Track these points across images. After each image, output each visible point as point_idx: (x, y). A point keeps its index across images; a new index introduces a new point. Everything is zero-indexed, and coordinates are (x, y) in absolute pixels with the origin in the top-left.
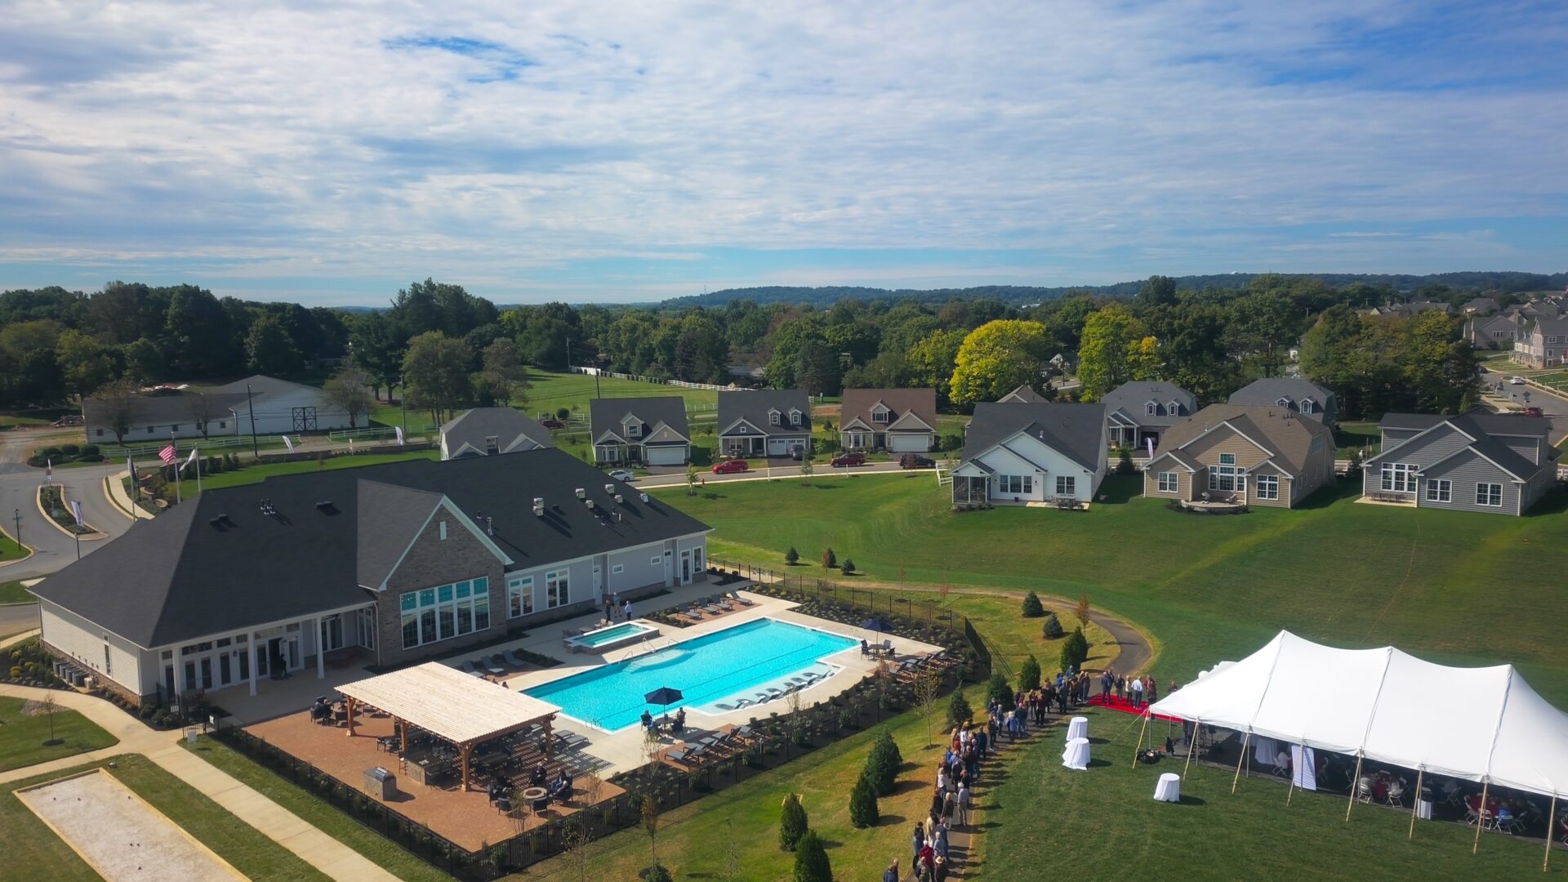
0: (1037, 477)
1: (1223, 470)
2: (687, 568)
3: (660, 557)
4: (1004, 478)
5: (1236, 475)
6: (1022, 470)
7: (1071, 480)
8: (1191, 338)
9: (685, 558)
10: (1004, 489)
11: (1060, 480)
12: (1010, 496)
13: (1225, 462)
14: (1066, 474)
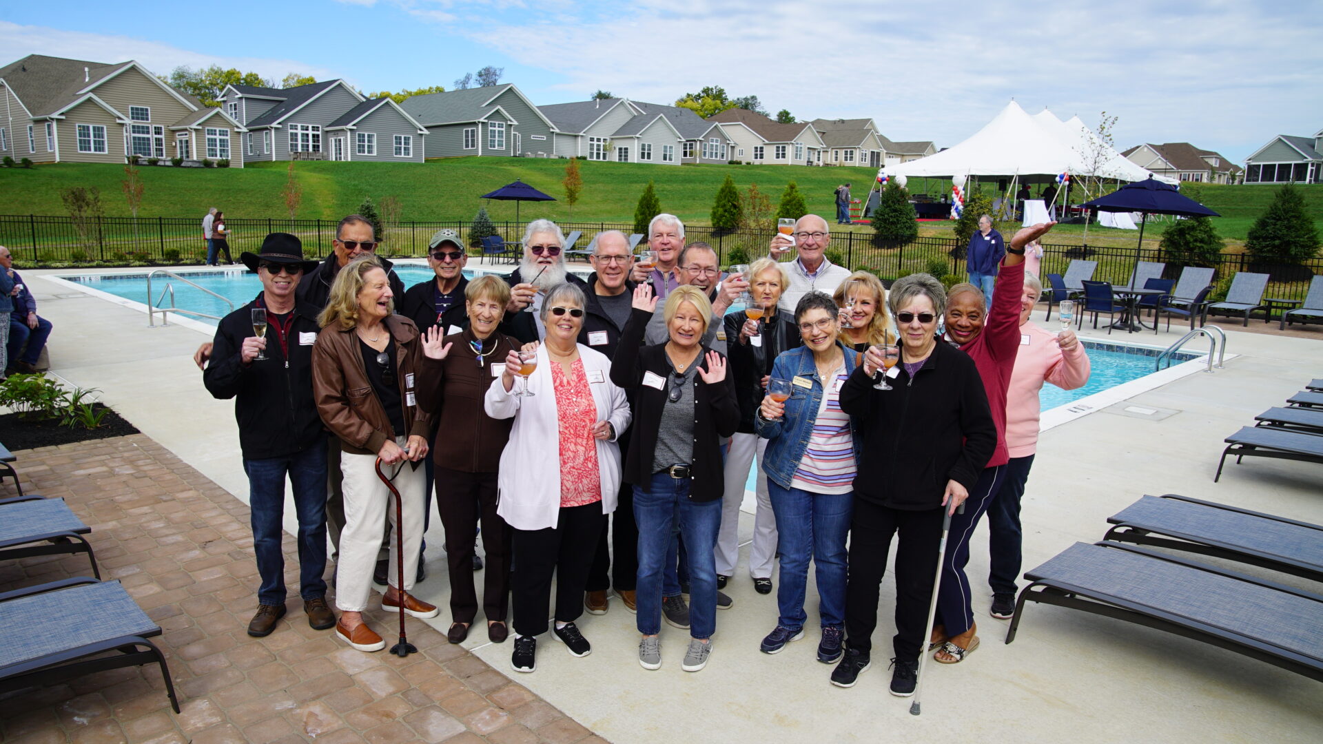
5: (152, 136)
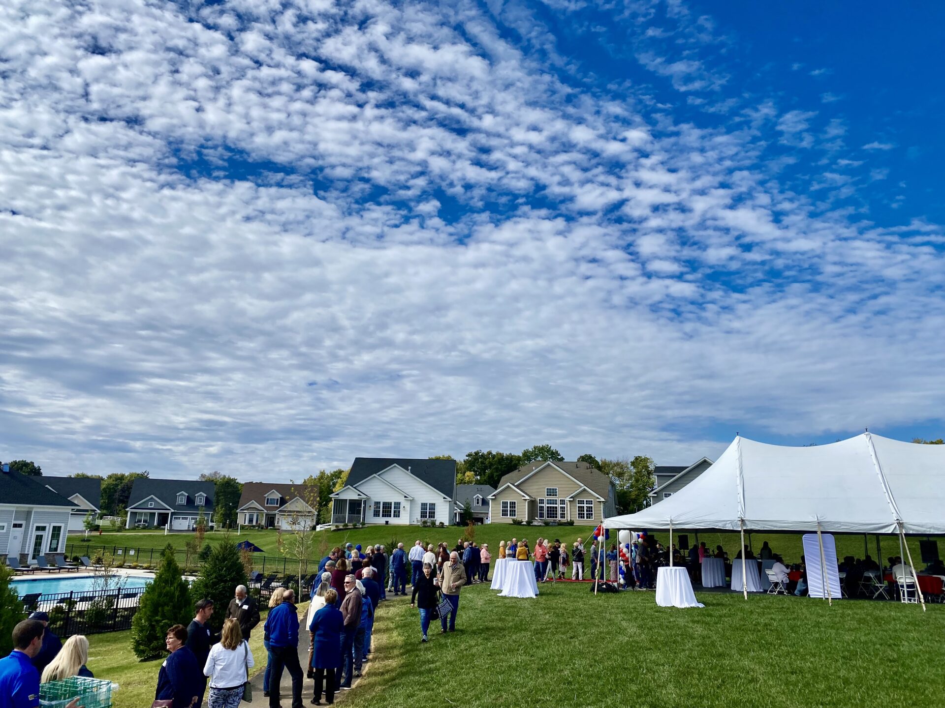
0: (404, 503)
1: (549, 502)
2: (40, 544)
3: (5, 524)
4: (377, 504)
5: (559, 505)
6: (392, 497)
7: (433, 506)
8: (497, 472)
9: (40, 533)
10: (376, 514)
11: (424, 505)
12: (381, 520)
13: (550, 495)
14: (429, 501)
